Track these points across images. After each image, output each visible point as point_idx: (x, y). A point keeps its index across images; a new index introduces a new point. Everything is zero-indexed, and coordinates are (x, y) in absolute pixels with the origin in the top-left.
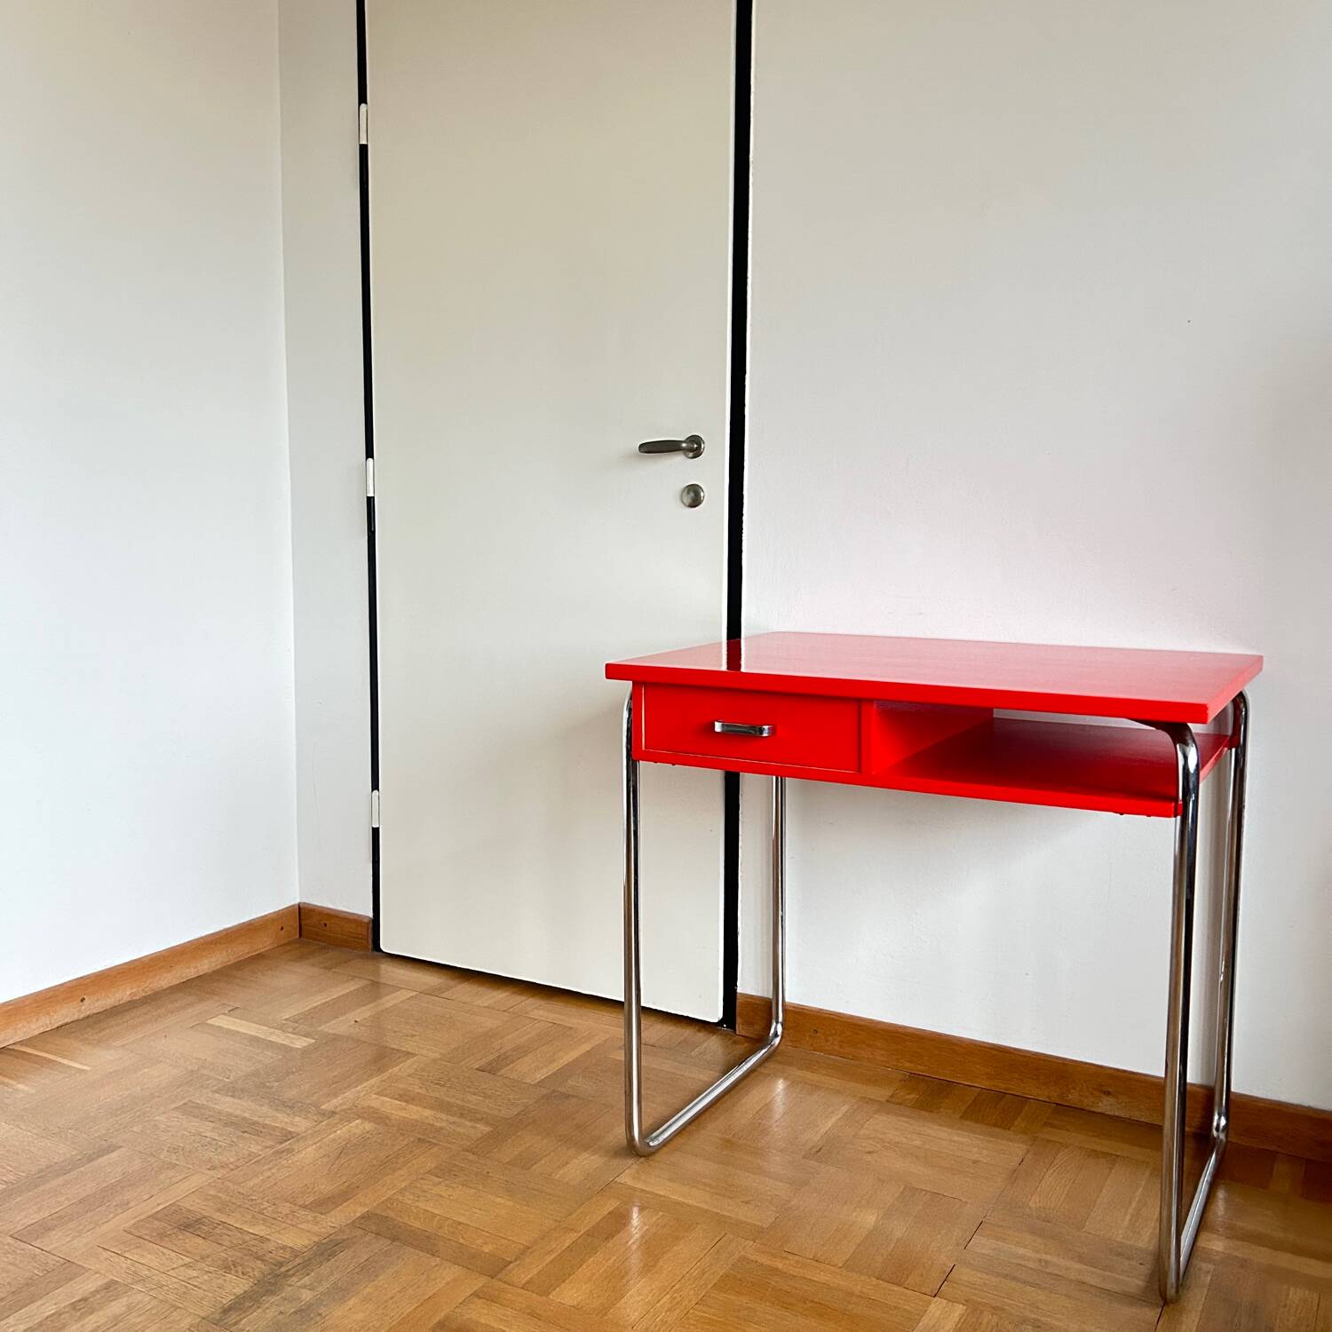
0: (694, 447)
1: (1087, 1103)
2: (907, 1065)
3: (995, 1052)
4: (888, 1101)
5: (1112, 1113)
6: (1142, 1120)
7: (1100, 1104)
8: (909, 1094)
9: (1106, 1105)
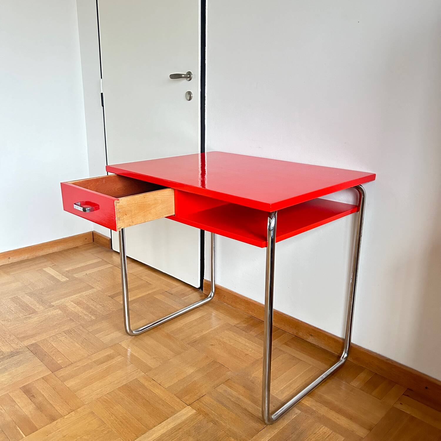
0: (189, 76)
1: (305, 337)
2: (251, 313)
3: (277, 314)
4: (234, 326)
5: (312, 343)
6: (322, 347)
7: (309, 339)
8: (244, 324)
9: (311, 340)
